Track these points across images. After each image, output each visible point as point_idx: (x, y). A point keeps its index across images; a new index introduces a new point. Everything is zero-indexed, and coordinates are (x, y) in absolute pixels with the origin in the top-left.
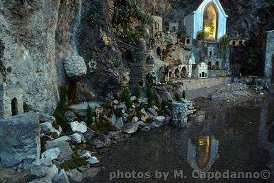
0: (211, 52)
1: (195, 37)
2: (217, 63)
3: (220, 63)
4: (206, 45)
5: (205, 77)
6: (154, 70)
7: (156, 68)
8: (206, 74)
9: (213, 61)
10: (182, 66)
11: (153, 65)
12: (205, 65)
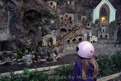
0: (104, 30)
1: (94, 22)
2: (106, 36)
3: (108, 36)
4: (101, 26)
5: (95, 43)
6: (44, 39)
7: (46, 38)
8: (96, 42)
9: (104, 35)
10: (79, 37)
11: (44, 37)
12: (96, 37)
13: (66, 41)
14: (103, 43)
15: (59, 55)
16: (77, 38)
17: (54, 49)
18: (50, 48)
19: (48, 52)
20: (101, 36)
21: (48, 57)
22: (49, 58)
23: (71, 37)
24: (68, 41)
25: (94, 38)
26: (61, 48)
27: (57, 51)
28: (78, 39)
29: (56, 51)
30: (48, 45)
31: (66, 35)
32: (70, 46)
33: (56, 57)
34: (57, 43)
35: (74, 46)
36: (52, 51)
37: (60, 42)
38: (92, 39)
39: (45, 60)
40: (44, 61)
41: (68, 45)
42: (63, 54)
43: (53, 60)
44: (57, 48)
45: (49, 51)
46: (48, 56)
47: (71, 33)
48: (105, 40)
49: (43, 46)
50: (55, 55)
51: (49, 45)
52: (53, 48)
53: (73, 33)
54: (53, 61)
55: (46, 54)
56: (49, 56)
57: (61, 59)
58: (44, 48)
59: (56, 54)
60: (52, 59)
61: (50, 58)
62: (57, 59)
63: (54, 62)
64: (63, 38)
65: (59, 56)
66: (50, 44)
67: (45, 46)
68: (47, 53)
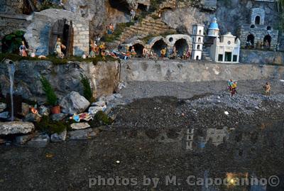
2: (268, 38)
3: (275, 40)
4: (249, 5)
5: (232, 62)
6: (30, 28)
7: (40, 24)
8: (235, 57)
9: (259, 33)
10: (176, 37)
11: (29, 18)
12: (236, 39)
13: (129, 45)
14: (258, 61)
15: (101, 102)
16: (171, 39)
17: (76, 72)
18: (58, 69)
19: (45, 84)
20: (251, 38)
21: (44, 109)
22: (51, 113)
23: (147, 34)
24: (139, 48)
25: (229, 43)
26: (109, 68)
27: (94, 83)
28: (174, 42)
29: (85, 82)
30: (52, 55)
31: (128, 25)
32: (145, 67)
33: (87, 110)
34: (91, 49)
35: (159, 67)
36: (66, 83)
37: (107, 47)
38: (222, 44)
39: (26, 127)
40: (20, 134)
41: (136, 63)
42: (118, 95)
43: (73, 126)
44: (93, 69)
45: (53, 82)
46: (45, 105)
47: (148, 18)
48: (264, 53)
49: (24, 58)
50: (82, 102)
51: (55, 55)
52: (75, 65)
53: (155, 18)
54: (70, 129)
55: (38, 95)
56: (52, 103)
57: (110, 122)
58: (30, 64)
59: (87, 94)
60: (68, 121)
61: (59, 116)
62: (89, 122)
63: (74, 135)
64: (118, 35)
65: (101, 106)
66: (59, 50)
67: (36, 58)
68: (41, 91)
